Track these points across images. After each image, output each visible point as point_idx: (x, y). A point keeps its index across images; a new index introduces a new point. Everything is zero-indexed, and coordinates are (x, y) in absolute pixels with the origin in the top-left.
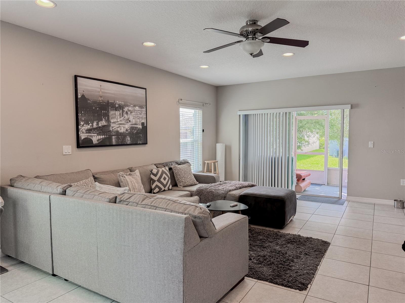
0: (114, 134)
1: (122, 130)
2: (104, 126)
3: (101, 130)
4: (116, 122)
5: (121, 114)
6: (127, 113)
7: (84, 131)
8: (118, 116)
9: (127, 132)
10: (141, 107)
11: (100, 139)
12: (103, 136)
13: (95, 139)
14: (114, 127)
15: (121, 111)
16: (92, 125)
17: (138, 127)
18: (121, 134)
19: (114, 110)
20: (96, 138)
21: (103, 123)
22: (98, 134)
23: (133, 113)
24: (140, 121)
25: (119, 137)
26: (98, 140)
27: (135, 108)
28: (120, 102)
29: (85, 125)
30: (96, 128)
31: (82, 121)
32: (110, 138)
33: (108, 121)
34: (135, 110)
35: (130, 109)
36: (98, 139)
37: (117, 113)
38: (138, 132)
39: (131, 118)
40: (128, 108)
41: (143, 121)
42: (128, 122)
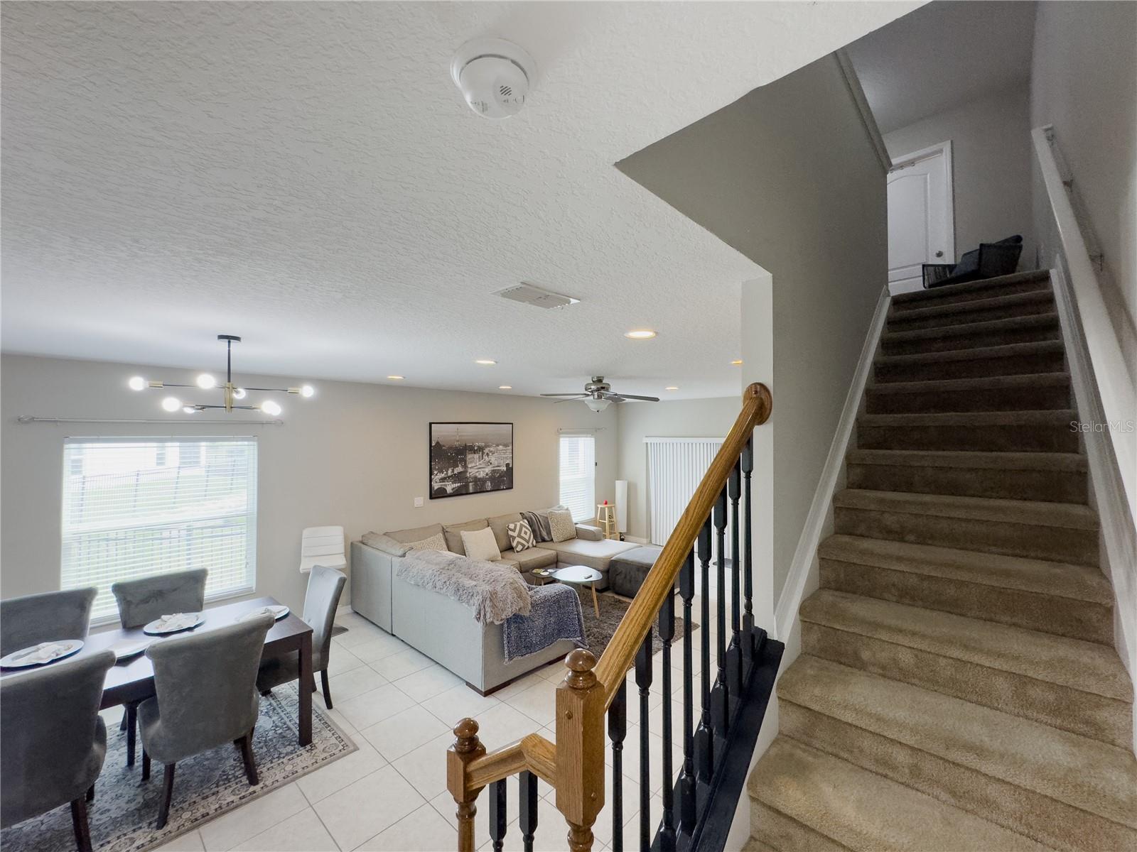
0: (471, 480)
1: (481, 475)
2: (460, 473)
3: (455, 478)
4: (474, 467)
5: (481, 457)
6: (488, 454)
7: (438, 481)
8: (477, 459)
9: (487, 477)
10: (506, 445)
11: (455, 488)
12: (459, 484)
13: (450, 488)
14: (471, 472)
15: (481, 453)
16: (447, 474)
17: (501, 470)
18: (480, 480)
19: (472, 453)
21: (459, 469)
22: (454, 483)
23: (496, 454)
24: (504, 462)
25: (477, 484)
26: (453, 489)
27: (498, 448)
28: (480, 444)
29: (439, 474)
30: (451, 476)
31: (435, 470)
32: (466, 486)
33: (465, 466)
34: (497, 450)
35: (492, 449)
36: (452, 487)
37: (476, 456)
38: (502, 475)
39: (493, 459)
40: (489, 449)
41: (508, 462)
42: (488, 466)
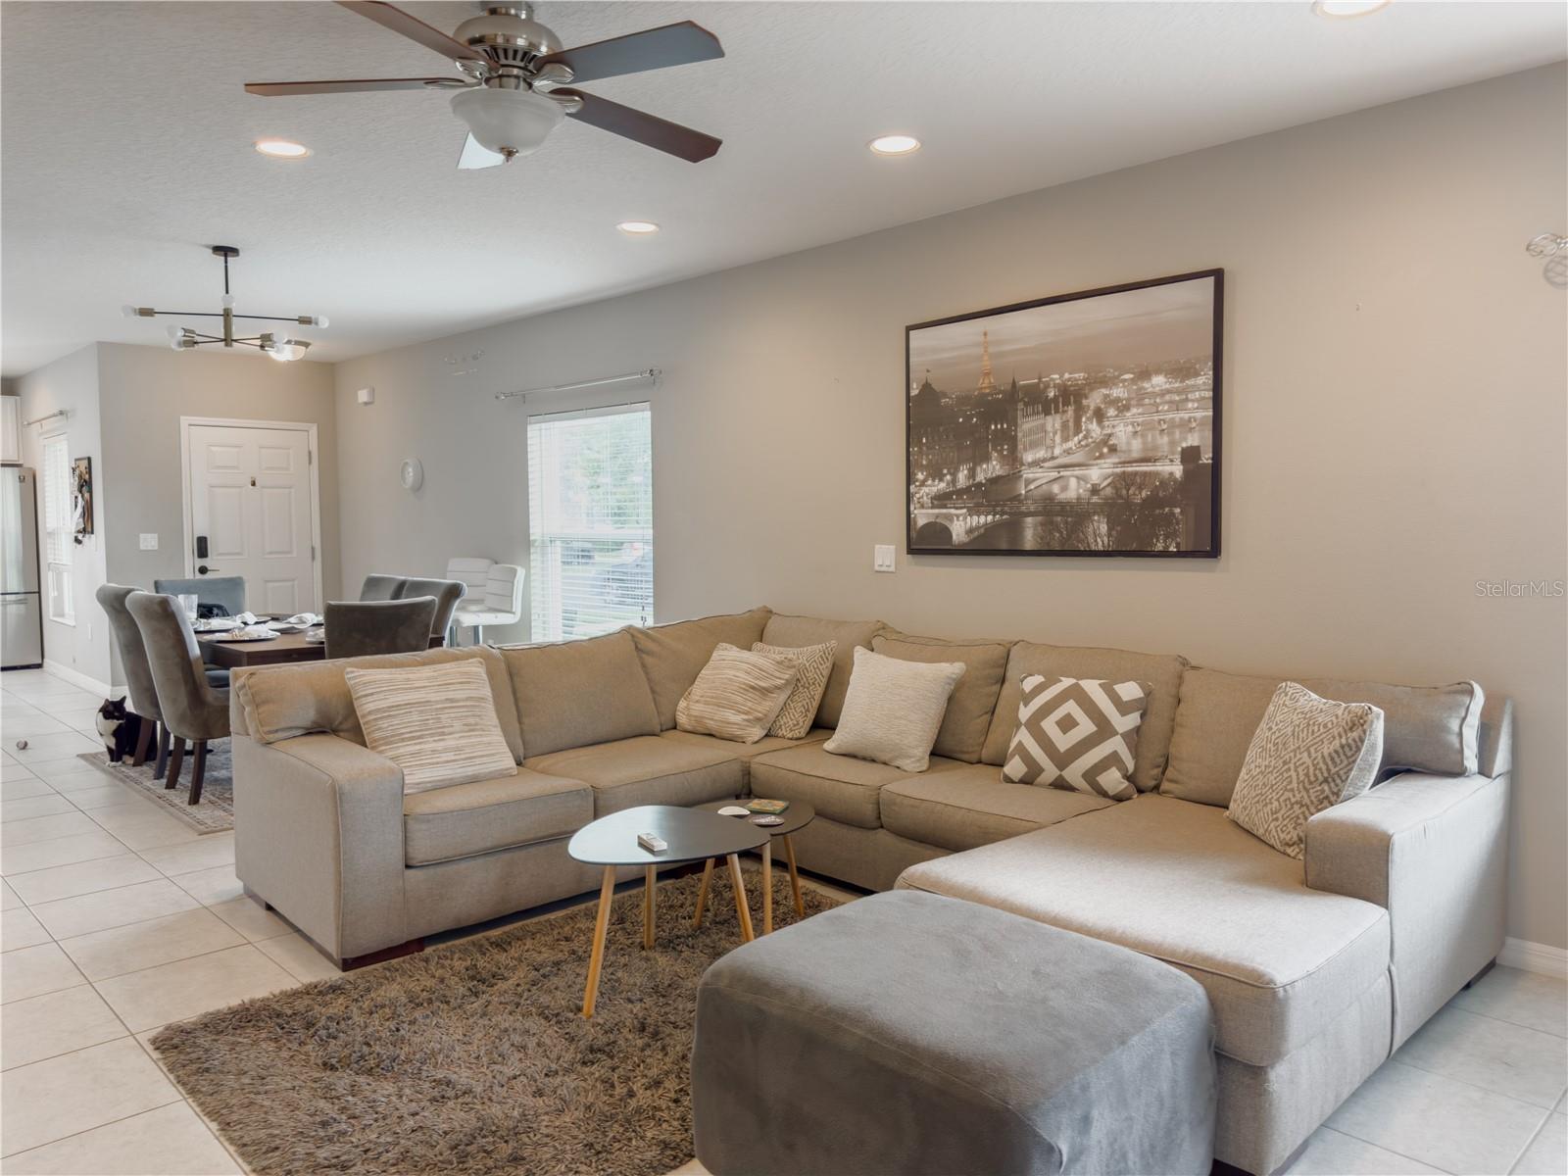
0: (1032, 508)
1: (1072, 490)
2: (994, 481)
3: (983, 496)
4: (1045, 460)
5: (1071, 424)
6: (1099, 415)
7: (927, 501)
8: (1055, 433)
9: (1095, 499)
10: (1183, 371)
11: (978, 528)
12: (990, 518)
13: (961, 526)
14: (1034, 480)
15: (1071, 410)
16: (954, 481)
17: (1157, 474)
18: (1065, 508)
19: (1038, 413)
20: (962, 523)
21: (993, 468)
22: (974, 511)
23: (1134, 410)
24: (1172, 443)
25: (1052, 523)
26: (970, 531)
27: (1146, 385)
28: (1067, 376)
30: (967, 490)
31: (922, 468)
32: (1014, 526)
33: (1013, 459)
34: (1141, 396)
35: (1118, 392)
36: (968, 526)
37: (1053, 422)
38: (1162, 496)
39: (1122, 432)
40: (1105, 391)
41: (1192, 440)
42: (1102, 456)
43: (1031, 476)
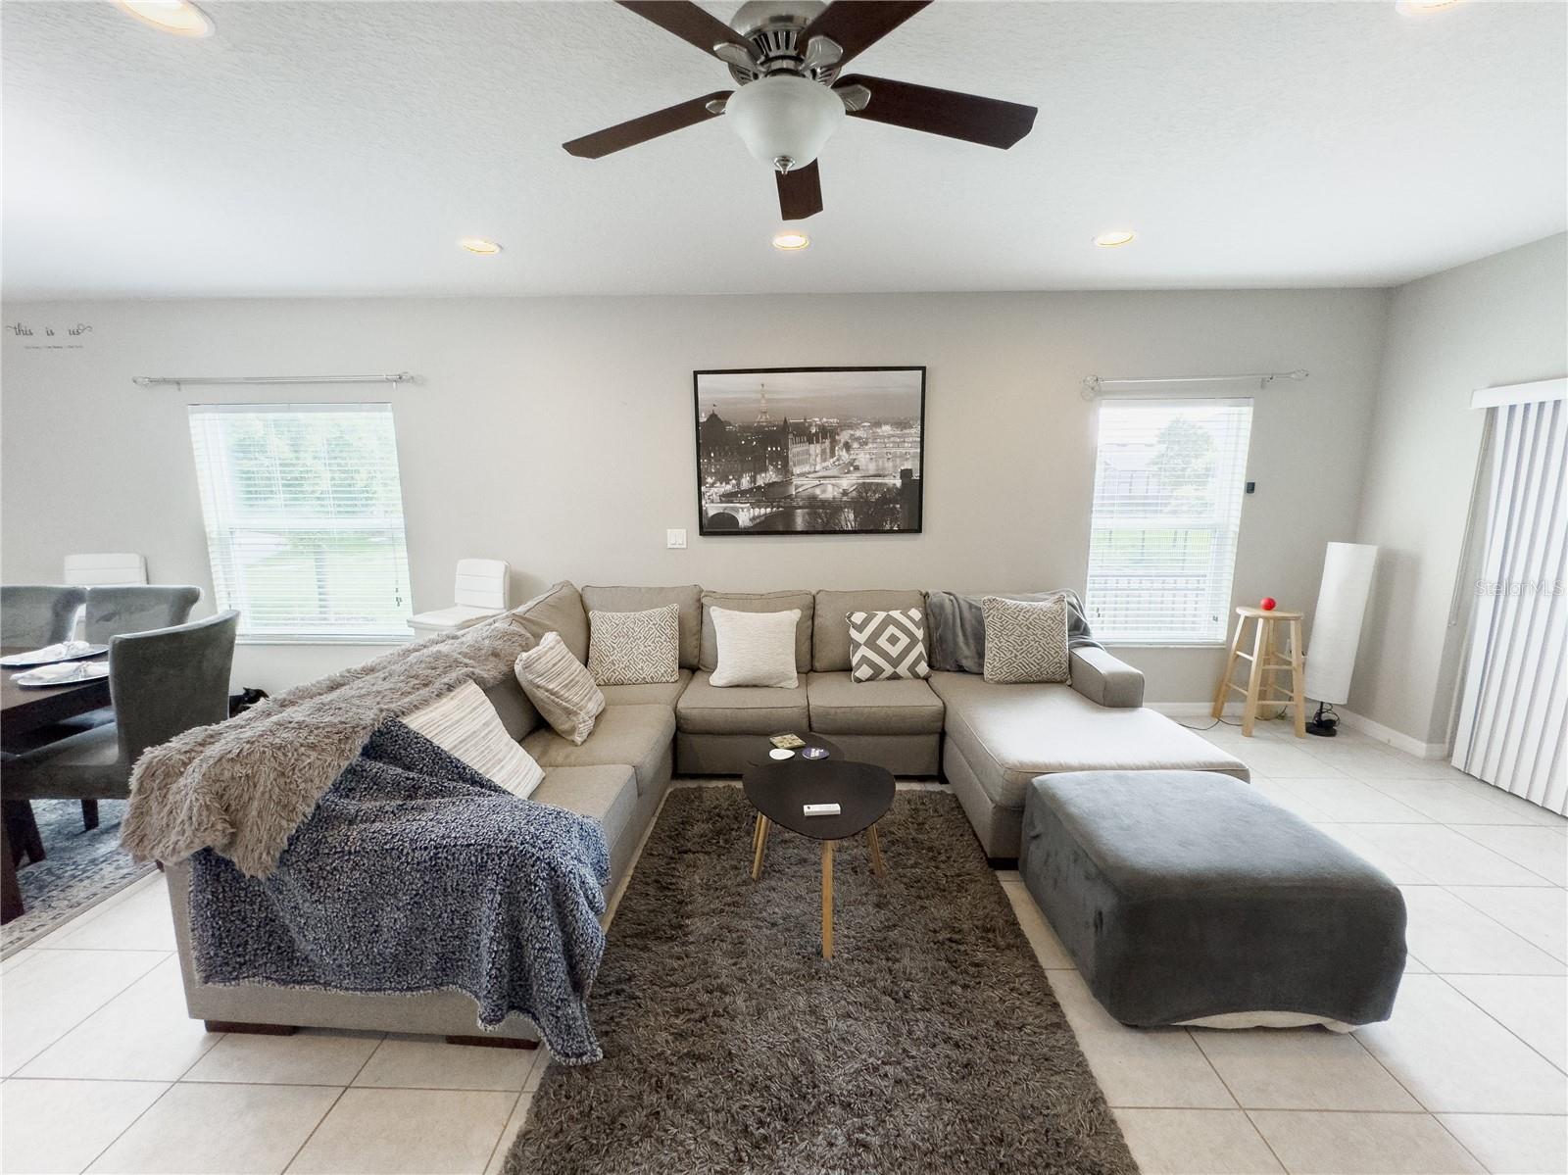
0: (801, 504)
1: (829, 492)
2: (771, 485)
3: (759, 495)
4: (809, 473)
5: (828, 451)
6: (847, 446)
7: (716, 498)
8: (817, 456)
9: (845, 499)
10: (902, 424)
11: (759, 517)
12: (769, 510)
13: (745, 516)
14: (802, 485)
15: (828, 442)
16: (738, 484)
17: (886, 484)
18: (825, 504)
19: (804, 442)
20: (747, 513)
21: (770, 476)
22: (754, 505)
23: (870, 445)
24: (895, 467)
25: (815, 513)
26: (753, 519)
27: (879, 430)
28: (825, 420)
29: (718, 484)
30: (750, 491)
31: (711, 474)
32: (788, 515)
33: (785, 470)
34: (876, 437)
35: (858, 433)
36: (752, 515)
37: (815, 449)
38: (888, 497)
39: (862, 458)
40: (852, 432)
41: (908, 466)
42: (849, 472)
43: (799, 483)
